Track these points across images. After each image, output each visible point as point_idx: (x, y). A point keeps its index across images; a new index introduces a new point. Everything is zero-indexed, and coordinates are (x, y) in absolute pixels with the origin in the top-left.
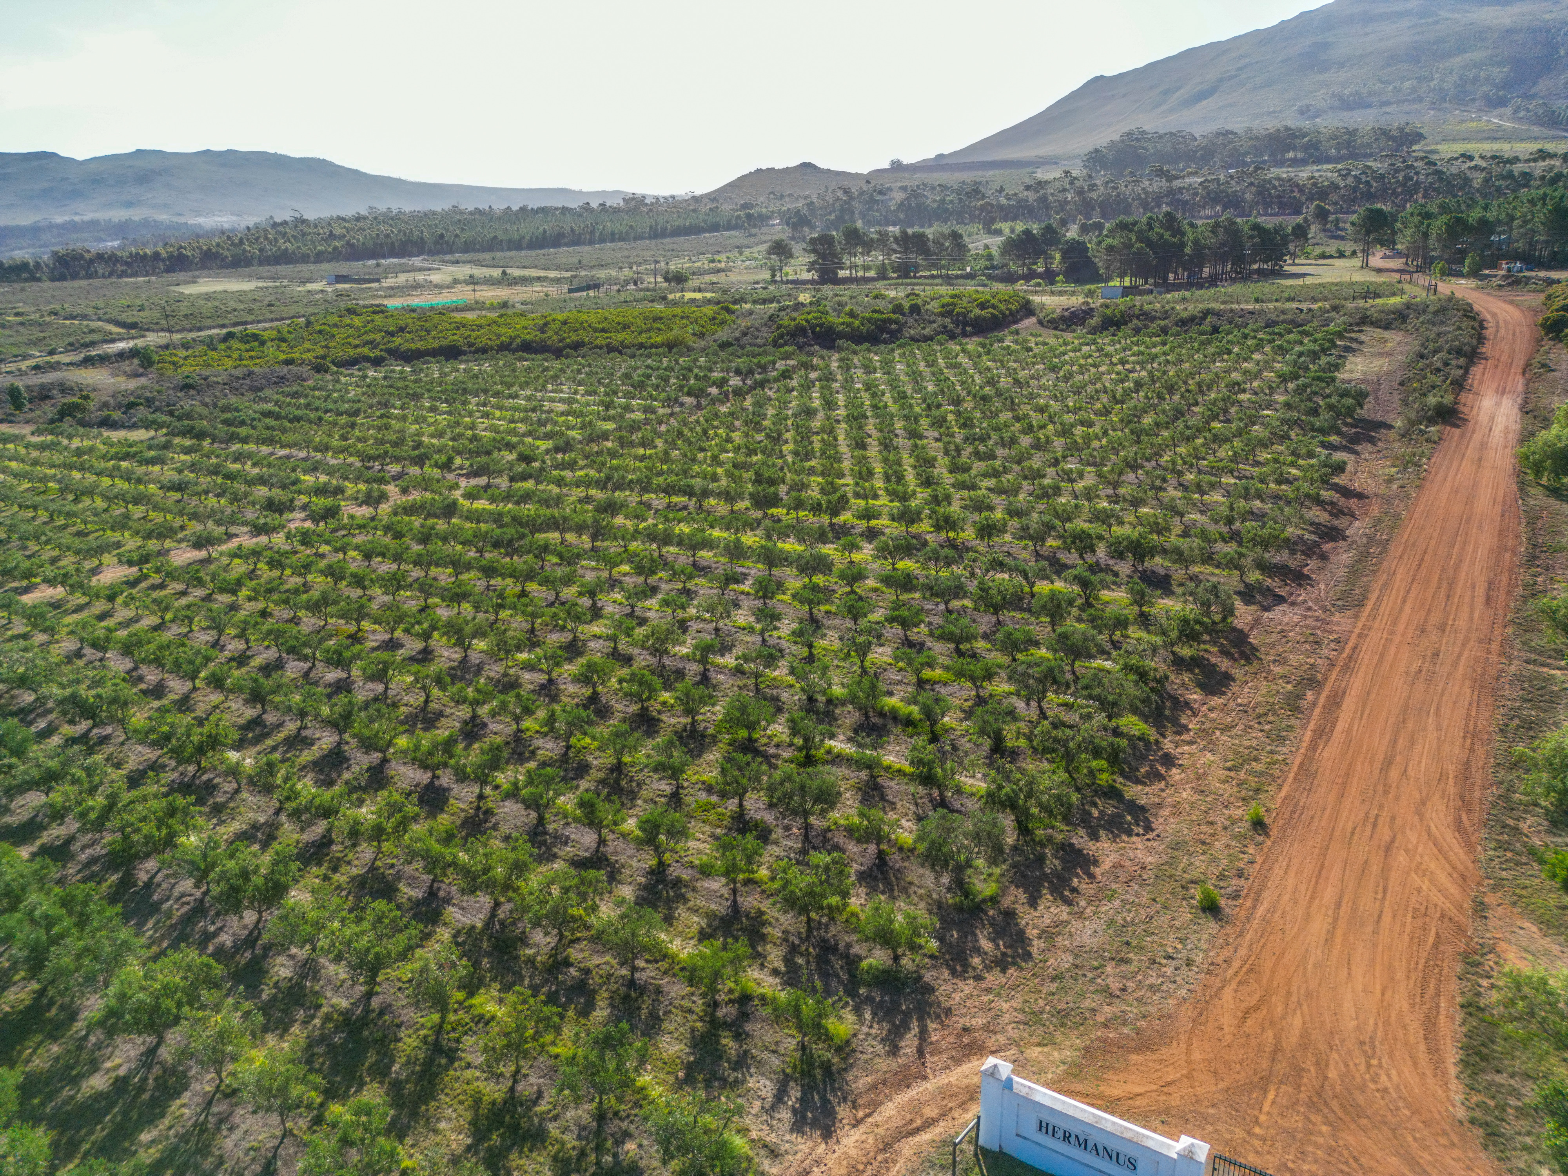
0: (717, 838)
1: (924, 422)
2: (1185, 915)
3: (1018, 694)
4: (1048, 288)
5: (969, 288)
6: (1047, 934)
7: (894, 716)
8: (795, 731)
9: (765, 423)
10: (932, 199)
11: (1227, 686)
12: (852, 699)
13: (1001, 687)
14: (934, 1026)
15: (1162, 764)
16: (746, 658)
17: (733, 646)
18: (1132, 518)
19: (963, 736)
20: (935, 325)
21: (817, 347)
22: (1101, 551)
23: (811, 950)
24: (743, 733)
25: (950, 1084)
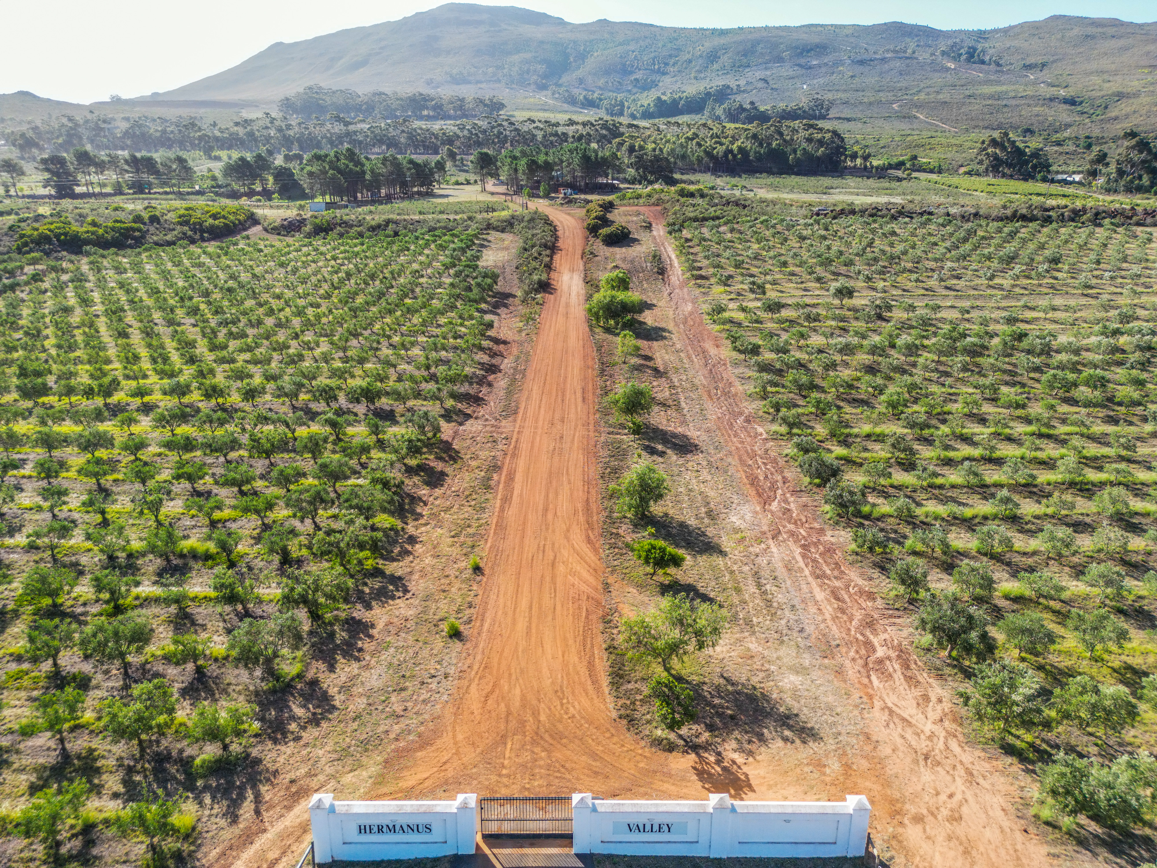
0: (35, 700)
1: (180, 313)
2: (439, 644)
3: (295, 516)
4: (268, 203)
5: (200, 203)
6: (345, 689)
7: (194, 555)
8: (99, 587)
9: (21, 322)
10: (154, 129)
11: (444, 480)
12: (153, 549)
13: (281, 513)
14: (266, 788)
15: (409, 543)
16: (38, 535)
17: (22, 526)
18: (361, 372)
19: (257, 557)
20: (176, 232)
21: (64, 253)
22: (342, 400)
23: (147, 765)
24: (47, 601)
25: (286, 827)
